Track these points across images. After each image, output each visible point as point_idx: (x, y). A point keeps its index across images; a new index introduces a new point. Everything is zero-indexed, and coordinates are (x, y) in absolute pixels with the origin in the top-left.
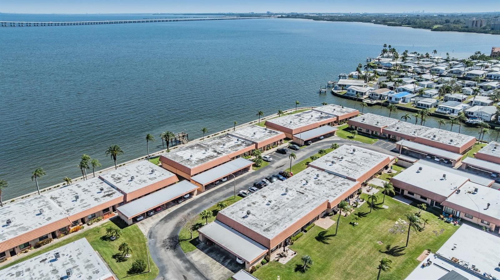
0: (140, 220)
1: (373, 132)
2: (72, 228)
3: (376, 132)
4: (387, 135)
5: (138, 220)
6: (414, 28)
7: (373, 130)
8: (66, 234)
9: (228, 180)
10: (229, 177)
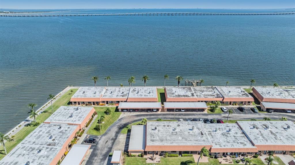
0: (125, 112)
2: (101, 104)
5: (124, 111)
8: (98, 105)
9: (185, 111)
10: (187, 110)
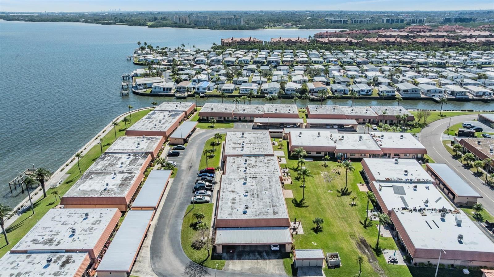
1: (225, 118)
3: (228, 118)
4: (238, 118)
6: (130, 25)
7: (224, 116)
